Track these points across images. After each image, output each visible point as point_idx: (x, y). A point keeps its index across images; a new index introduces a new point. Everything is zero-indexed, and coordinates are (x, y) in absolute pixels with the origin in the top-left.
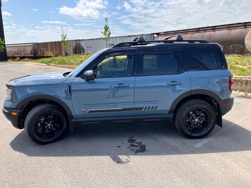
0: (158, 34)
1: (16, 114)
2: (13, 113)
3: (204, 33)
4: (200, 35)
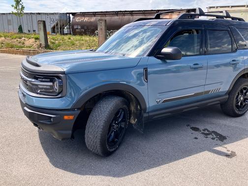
0: (74, 14)
1: (71, 117)
2: (66, 117)
3: (123, 17)
4: (119, 18)
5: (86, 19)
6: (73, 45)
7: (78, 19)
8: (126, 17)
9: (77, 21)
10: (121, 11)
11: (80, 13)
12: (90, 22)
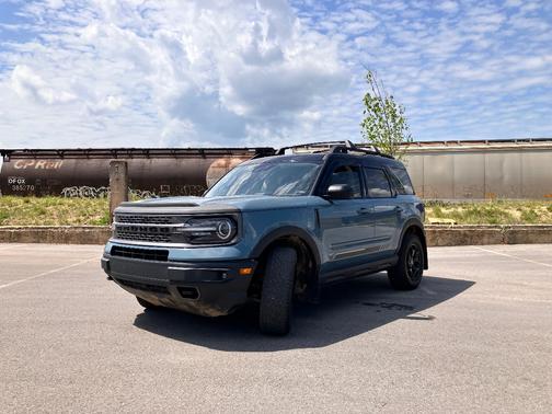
0: (6, 152)
3: (130, 160)
5: (41, 164)
6: (43, 213)
7: (17, 164)
8: (134, 160)
9: (16, 167)
10: (123, 149)
11: (25, 150)
12: (53, 170)
